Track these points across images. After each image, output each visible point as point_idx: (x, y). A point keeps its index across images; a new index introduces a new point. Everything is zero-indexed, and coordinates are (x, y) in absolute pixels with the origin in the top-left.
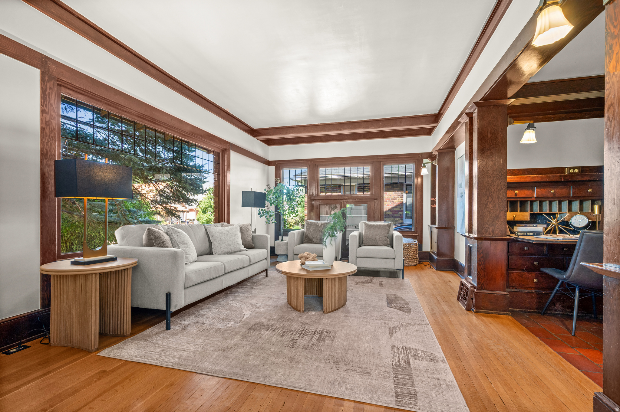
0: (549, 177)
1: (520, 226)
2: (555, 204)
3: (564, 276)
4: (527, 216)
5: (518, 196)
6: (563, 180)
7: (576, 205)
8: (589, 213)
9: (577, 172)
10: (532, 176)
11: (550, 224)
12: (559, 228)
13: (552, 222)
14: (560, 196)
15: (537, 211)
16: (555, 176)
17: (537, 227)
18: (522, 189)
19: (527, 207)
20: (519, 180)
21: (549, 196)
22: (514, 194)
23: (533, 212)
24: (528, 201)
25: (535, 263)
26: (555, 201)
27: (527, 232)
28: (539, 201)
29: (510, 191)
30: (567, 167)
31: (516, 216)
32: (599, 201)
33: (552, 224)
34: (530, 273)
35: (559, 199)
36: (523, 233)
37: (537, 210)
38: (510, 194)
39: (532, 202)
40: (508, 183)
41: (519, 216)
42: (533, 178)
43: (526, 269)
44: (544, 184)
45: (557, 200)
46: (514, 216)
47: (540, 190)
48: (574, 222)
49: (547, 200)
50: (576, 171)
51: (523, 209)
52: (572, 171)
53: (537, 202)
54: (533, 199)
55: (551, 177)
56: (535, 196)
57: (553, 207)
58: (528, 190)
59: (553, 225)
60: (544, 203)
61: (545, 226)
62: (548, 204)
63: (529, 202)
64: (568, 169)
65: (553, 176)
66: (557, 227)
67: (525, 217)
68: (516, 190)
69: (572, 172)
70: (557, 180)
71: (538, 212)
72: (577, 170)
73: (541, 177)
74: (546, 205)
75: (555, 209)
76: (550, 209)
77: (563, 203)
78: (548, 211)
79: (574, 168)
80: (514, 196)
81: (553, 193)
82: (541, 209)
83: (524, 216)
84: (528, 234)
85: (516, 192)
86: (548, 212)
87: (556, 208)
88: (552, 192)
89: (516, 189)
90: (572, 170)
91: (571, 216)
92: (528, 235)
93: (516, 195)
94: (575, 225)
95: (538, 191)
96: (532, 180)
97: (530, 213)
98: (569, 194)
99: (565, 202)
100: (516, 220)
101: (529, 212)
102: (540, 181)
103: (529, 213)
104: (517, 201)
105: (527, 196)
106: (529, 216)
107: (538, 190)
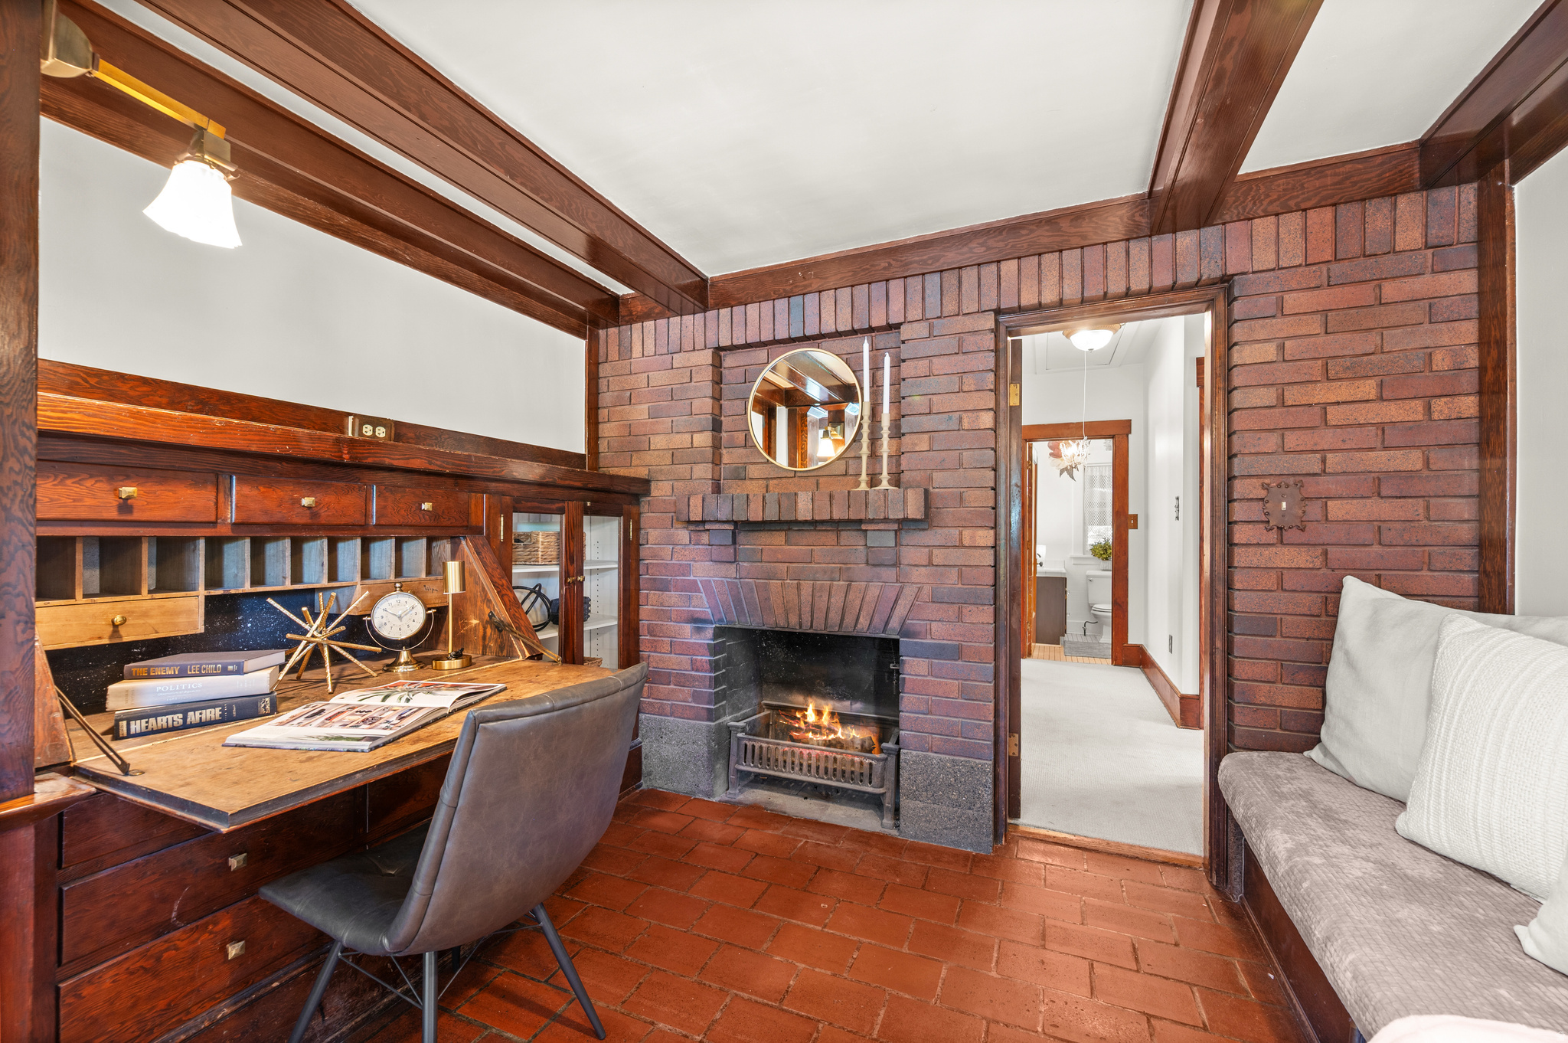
0: (295, 439)
1: (149, 677)
2: (314, 552)
3: (386, 942)
4: (190, 612)
5: (136, 516)
6: (346, 458)
7: (383, 552)
8: (420, 581)
9: (383, 435)
10: (217, 421)
11: (299, 642)
12: (332, 651)
13: (305, 632)
14: (338, 522)
15: (243, 585)
16: (320, 439)
17: (240, 671)
18: (163, 481)
19: (193, 569)
20: (143, 432)
21: (296, 520)
22: (114, 502)
23: (219, 592)
24: (195, 539)
25: (234, 863)
26: (315, 539)
27: (185, 708)
28: (248, 541)
29: (89, 483)
30: (355, 415)
31: (124, 620)
32: (445, 541)
33: (304, 642)
34: (206, 925)
35: (331, 534)
36: (162, 721)
37: (238, 578)
38: (89, 502)
39: (215, 547)
40: (43, 434)
41: (145, 614)
42: (221, 430)
43: (179, 917)
44: (271, 464)
45: (321, 537)
46: (118, 619)
47: (255, 492)
48: (384, 620)
49: (284, 538)
50: (381, 432)
51: (170, 582)
52: (368, 430)
53: (240, 542)
54: (223, 530)
55: (306, 441)
56: (231, 515)
57: (305, 562)
58: (196, 484)
59: (309, 642)
60: (271, 549)
61: (279, 656)
62: (288, 553)
63: (202, 544)
64: (357, 420)
65: (311, 438)
66: (326, 653)
67: (182, 619)
68: (128, 479)
69: (370, 433)
70: (327, 456)
71: (247, 588)
72: (383, 429)
73: (259, 431)
74: (279, 553)
75: (315, 573)
76: (297, 575)
77: (341, 546)
78: (288, 581)
79: (375, 422)
80: (114, 515)
81: (309, 508)
82: (258, 578)
83: (175, 613)
84: (193, 717)
85: (127, 490)
86: (288, 586)
87: (318, 568)
88: (306, 501)
89: (128, 477)
90: (370, 427)
91: (374, 600)
92: (193, 726)
93: (125, 505)
94: (385, 633)
95: (246, 496)
96: (219, 442)
97: (207, 598)
98: (367, 514)
99: (351, 543)
100: (128, 636)
101: (202, 592)
102: (254, 449)
103: (202, 600)
104: (136, 541)
105: (191, 517)
106: (202, 611)
107: (246, 490)
